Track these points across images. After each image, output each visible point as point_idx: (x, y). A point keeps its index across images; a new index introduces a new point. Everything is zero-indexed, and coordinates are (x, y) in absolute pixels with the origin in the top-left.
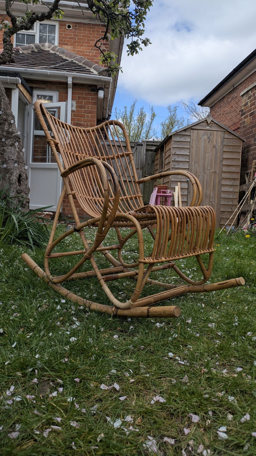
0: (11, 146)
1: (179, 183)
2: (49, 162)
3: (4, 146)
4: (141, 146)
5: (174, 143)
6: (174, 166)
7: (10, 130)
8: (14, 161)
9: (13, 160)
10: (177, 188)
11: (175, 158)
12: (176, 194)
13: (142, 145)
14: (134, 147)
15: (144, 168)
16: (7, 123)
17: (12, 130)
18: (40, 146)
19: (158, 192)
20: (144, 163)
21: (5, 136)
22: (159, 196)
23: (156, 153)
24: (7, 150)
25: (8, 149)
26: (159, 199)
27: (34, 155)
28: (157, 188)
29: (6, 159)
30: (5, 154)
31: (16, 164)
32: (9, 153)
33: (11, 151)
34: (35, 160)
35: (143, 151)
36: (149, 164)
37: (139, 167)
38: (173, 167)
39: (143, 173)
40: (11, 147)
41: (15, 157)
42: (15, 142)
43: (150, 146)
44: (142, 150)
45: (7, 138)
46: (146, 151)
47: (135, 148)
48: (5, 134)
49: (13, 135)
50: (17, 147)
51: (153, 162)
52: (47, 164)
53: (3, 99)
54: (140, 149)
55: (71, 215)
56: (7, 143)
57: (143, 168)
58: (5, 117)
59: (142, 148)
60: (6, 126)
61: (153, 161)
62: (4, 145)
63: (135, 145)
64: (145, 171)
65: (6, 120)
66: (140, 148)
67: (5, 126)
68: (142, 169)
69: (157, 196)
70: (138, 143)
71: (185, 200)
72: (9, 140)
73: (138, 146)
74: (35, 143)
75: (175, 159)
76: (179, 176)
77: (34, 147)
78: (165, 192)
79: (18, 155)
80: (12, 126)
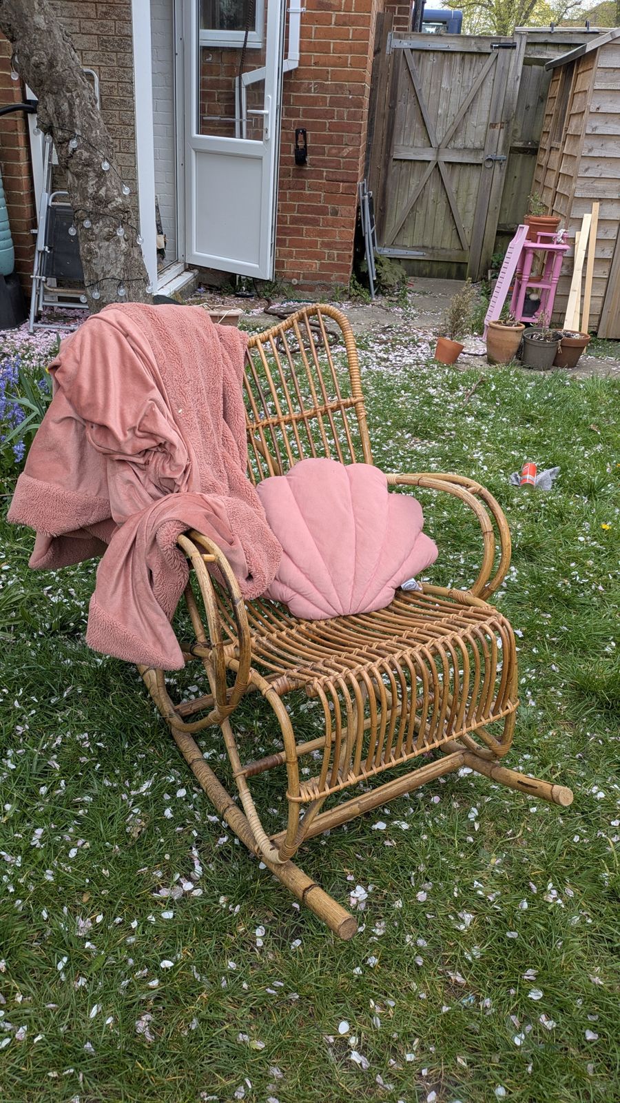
0: (108, 240)
1: (596, 205)
2: (241, 137)
3: (90, 240)
4: (509, 50)
5: (599, 73)
6: (590, 150)
7: (102, 192)
8: (117, 282)
9: (113, 278)
10: (589, 220)
11: (597, 124)
12: (582, 238)
13: (514, 47)
14: (489, 54)
15: (512, 123)
16: (92, 174)
17: (107, 191)
18: (218, 80)
19: (531, 237)
20: (515, 106)
21: (92, 213)
22: (531, 251)
23: (554, 75)
24: (97, 250)
25: (100, 248)
26: (530, 257)
27: (202, 110)
28: (527, 228)
29: (97, 275)
30: (94, 261)
31: (122, 291)
32: (104, 260)
33: (109, 255)
34: (204, 127)
35: (516, 66)
36: (527, 107)
37: (498, 121)
38: (585, 153)
39: (506, 137)
40: (107, 243)
41: (117, 272)
42: (116, 227)
43: (538, 48)
44: (513, 63)
45: (96, 216)
46: (524, 64)
47: (492, 57)
48: (89, 205)
49: (109, 206)
50: (122, 240)
51: (542, 101)
52: (235, 143)
53: (78, 96)
54: (507, 59)
55: (298, 279)
56: (96, 231)
57: (508, 122)
58: (86, 155)
59: (513, 58)
60: (91, 183)
61: (542, 99)
62: (91, 237)
63: (492, 47)
64: (516, 131)
65: (88, 164)
66: (508, 55)
67: (87, 182)
68: (505, 125)
69: (525, 250)
70: (502, 41)
71: (608, 254)
72: (101, 223)
73: (501, 51)
74: (203, 70)
75: (596, 128)
76: (600, 185)
77: (202, 84)
78: (548, 240)
79: (125, 264)
80: (105, 180)
